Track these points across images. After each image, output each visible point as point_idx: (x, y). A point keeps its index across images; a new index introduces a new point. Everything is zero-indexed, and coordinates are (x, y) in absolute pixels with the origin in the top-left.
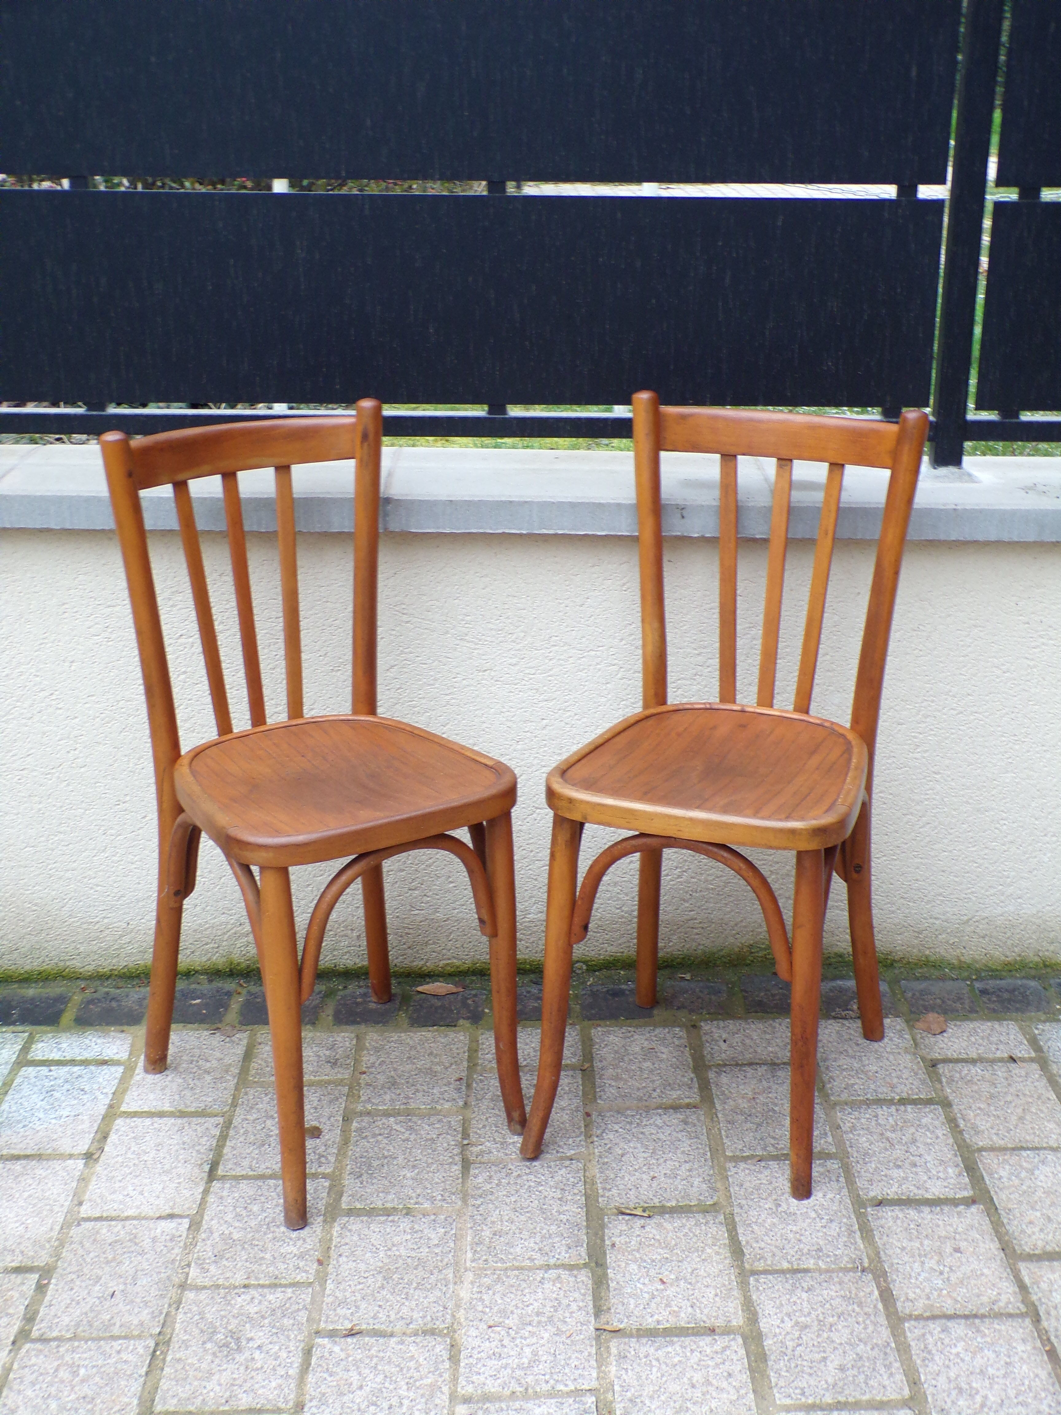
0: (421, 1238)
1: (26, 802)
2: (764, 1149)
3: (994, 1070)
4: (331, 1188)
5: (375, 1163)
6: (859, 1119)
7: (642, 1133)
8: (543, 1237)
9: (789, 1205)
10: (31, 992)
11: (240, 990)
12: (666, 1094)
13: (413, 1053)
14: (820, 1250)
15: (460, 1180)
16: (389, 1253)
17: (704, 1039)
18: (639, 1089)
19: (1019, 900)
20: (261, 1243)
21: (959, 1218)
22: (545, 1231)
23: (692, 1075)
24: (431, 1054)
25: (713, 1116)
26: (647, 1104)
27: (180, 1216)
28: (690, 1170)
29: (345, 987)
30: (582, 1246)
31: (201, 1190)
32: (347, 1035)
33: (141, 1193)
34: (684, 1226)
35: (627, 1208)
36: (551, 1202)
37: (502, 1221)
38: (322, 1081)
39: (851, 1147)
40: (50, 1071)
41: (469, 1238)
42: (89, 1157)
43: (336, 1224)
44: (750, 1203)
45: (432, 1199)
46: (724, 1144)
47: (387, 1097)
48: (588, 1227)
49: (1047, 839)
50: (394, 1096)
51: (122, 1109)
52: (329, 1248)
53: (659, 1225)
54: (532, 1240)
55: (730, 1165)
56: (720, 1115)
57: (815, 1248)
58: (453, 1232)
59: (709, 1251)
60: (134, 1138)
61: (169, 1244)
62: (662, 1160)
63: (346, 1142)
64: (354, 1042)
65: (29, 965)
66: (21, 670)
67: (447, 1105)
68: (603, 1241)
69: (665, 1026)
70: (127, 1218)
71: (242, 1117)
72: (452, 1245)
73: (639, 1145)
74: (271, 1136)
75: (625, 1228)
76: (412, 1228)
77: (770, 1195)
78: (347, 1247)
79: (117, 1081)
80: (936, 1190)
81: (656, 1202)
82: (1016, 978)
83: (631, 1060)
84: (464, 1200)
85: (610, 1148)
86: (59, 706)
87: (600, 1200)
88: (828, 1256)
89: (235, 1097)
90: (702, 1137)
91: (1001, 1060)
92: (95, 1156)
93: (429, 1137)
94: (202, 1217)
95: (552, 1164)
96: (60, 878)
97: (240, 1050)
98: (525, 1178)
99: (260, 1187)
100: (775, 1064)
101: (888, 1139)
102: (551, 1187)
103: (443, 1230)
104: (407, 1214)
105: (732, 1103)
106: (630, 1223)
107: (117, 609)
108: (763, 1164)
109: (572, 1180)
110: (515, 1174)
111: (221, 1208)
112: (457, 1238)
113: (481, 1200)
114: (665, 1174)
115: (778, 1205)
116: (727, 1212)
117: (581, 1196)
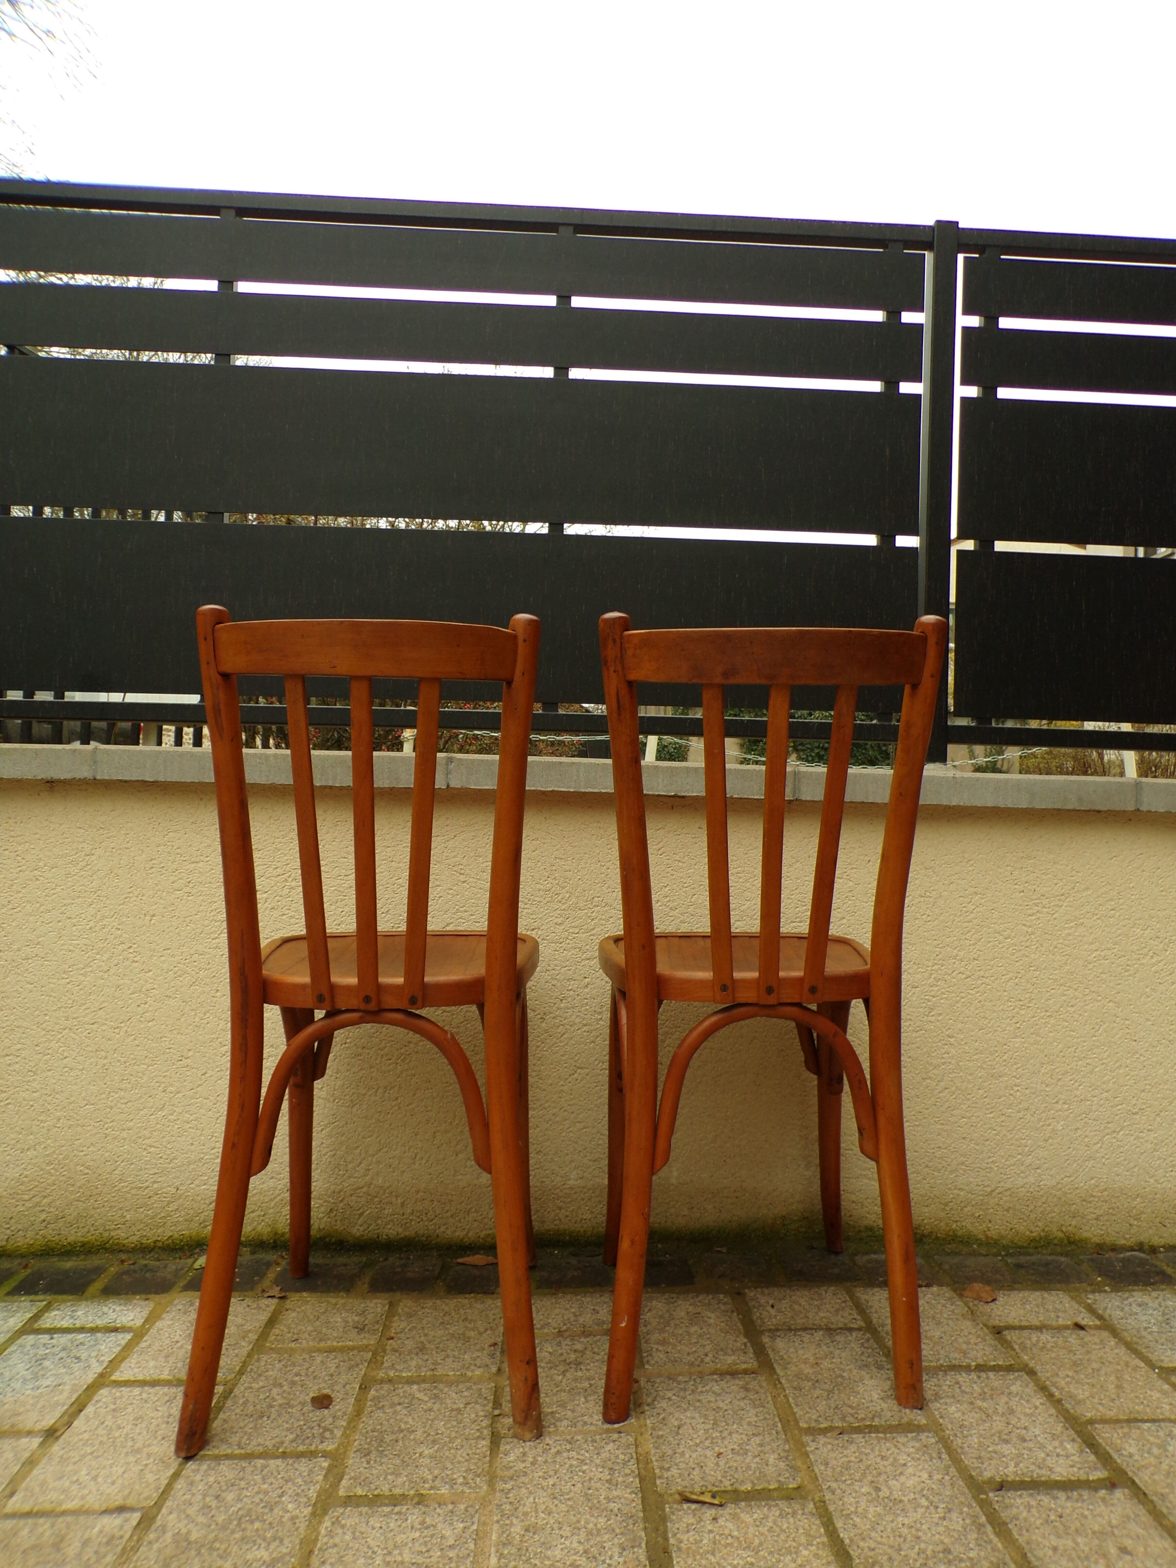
0: (432, 1536)
1: (92, 1057)
2: (843, 1419)
3: (1064, 1337)
4: (329, 1470)
5: (388, 1438)
6: (940, 1386)
7: (699, 1401)
8: (590, 1533)
9: (890, 1488)
10: (68, 1264)
11: (280, 1260)
12: (720, 1360)
13: (447, 1318)
14: (947, 1551)
15: (488, 1458)
16: (388, 1559)
17: (751, 1304)
18: (689, 1354)
19: (1038, 1171)
20: (223, 1547)
21: (1106, 1506)
22: (591, 1526)
23: (745, 1340)
24: (466, 1319)
25: (776, 1382)
26: (700, 1369)
27: (132, 1509)
28: (761, 1445)
29: (386, 1259)
30: (640, 1546)
31: (172, 1471)
32: (380, 1301)
33: (95, 1478)
34: (766, 1517)
35: (692, 1493)
36: (598, 1485)
37: (536, 1511)
38: (345, 1347)
39: (941, 1417)
40: (52, 1338)
41: (494, 1537)
42: (51, 1434)
43: (327, 1518)
44: (843, 1486)
45: (453, 1482)
46: (794, 1414)
47: (413, 1363)
48: (645, 1519)
49: (1059, 1106)
50: (421, 1363)
51: (113, 1378)
52: (311, 1552)
53: (735, 1517)
54: (575, 1538)
55: (807, 1439)
56: (783, 1381)
57: (940, 1548)
58: (475, 1527)
59: (806, 1553)
60: (114, 1410)
61: (103, 1549)
62: (725, 1434)
63: (358, 1413)
64: (387, 1308)
65: (73, 1236)
66: (105, 923)
67: (478, 1372)
68: (666, 1539)
69: (708, 1293)
70: (64, 1513)
71: (246, 1385)
72: (472, 1546)
73: (697, 1415)
74: (272, 1406)
75: (692, 1521)
76: (423, 1523)
77: (864, 1475)
78: (335, 1550)
79: (119, 1348)
80: (1061, 1470)
81: (727, 1485)
82: (1044, 1254)
83: (676, 1325)
84: (491, 1484)
85: (663, 1419)
86: (136, 959)
87: (658, 1482)
88: (961, 1560)
89: (244, 1364)
90: (768, 1406)
91: (1067, 1327)
92: (59, 1433)
93: (455, 1406)
94: (160, 1509)
95: (598, 1437)
96: (116, 1138)
97: (264, 1317)
98: (565, 1454)
99: (243, 1469)
100: (830, 1329)
101: (980, 1408)
102: (597, 1466)
103: (462, 1525)
104: (418, 1503)
105: (794, 1368)
106: (698, 1513)
107: (201, 865)
108: (846, 1437)
109: (622, 1457)
110: (553, 1450)
111: (187, 1497)
112: (479, 1537)
113: (512, 1483)
114: (733, 1450)
115: (878, 1489)
116: (817, 1499)
117: (634, 1477)
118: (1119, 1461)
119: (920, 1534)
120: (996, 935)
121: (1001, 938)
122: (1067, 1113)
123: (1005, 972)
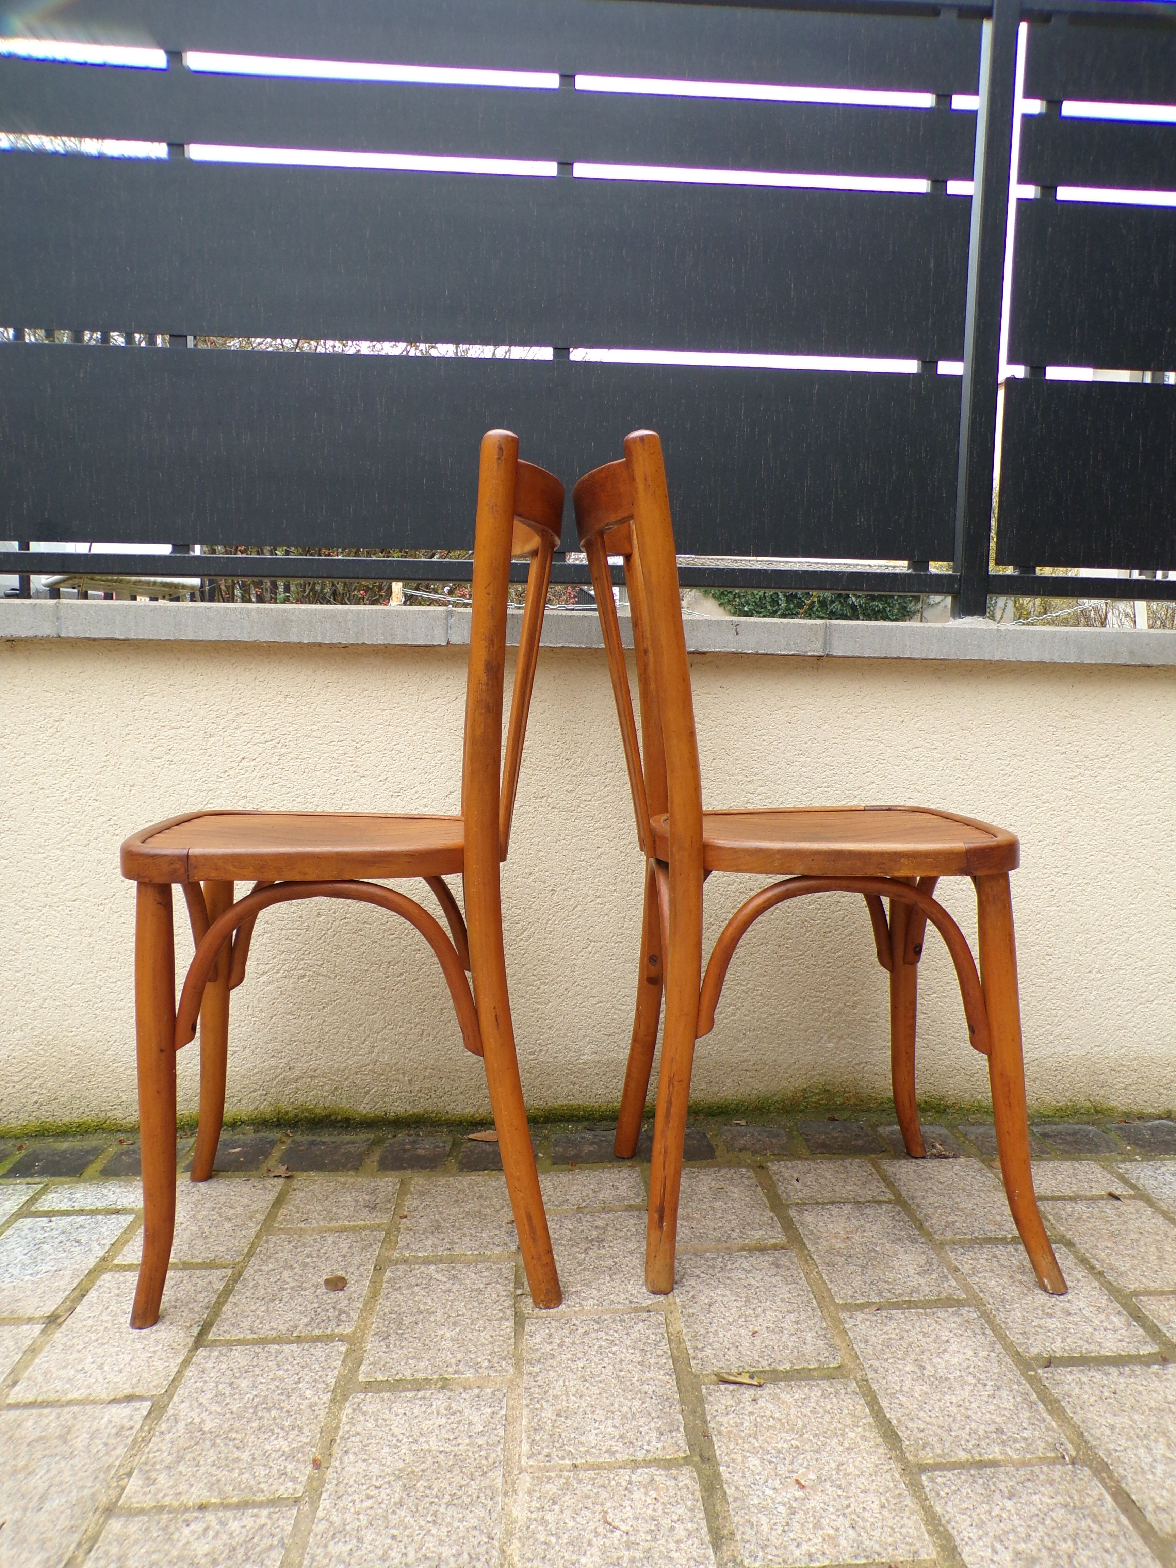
0: (459, 1422)
1: (76, 935)
2: (880, 1294)
3: (1098, 1207)
4: (347, 1354)
5: (407, 1320)
6: (978, 1260)
7: (729, 1278)
8: (624, 1417)
9: (934, 1366)
10: (65, 1145)
11: (284, 1139)
12: (747, 1235)
13: (461, 1196)
14: (1000, 1431)
15: (513, 1340)
16: (414, 1447)
17: (775, 1178)
18: (715, 1229)
19: (1068, 1041)
20: (239, 1436)
21: (1161, 1381)
22: (625, 1409)
23: (772, 1214)
24: (481, 1197)
25: (807, 1258)
26: (728, 1245)
27: (141, 1398)
28: (797, 1323)
29: (395, 1136)
30: (678, 1430)
31: (182, 1358)
32: (391, 1179)
33: (101, 1367)
34: (808, 1398)
35: (729, 1374)
36: (630, 1367)
37: (567, 1395)
38: (357, 1226)
39: (981, 1291)
40: (51, 1221)
41: (525, 1422)
42: (53, 1320)
43: (347, 1404)
44: (885, 1365)
45: (477, 1367)
46: (829, 1290)
47: (430, 1242)
48: (682, 1401)
50: (436, 1241)
51: (116, 1262)
52: (333, 1441)
53: (775, 1398)
54: (610, 1422)
55: (844, 1315)
56: (815, 1257)
57: (992, 1428)
58: (503, 1412)
59: (852, 1435)
60: (118, 1295)
61: (112, 1441)
62: (759, 1310)
63: (375, 1294)
64: (398, 1186)
65: (67, 1117)
66: (81, 793)
67: (497, 1251)
68: (705, 1422)
69: (730, 1168)
70: (69, 1403)
71: (256, 1268)
72: (501, 1432)
73: (728, 1293)
74: (284, 1289)
75: (730, 1402)
76: (449, 1408)
77: (906, 1353)
78: (358, 1438)
79: (121, 1231)
80: (1110, 1346)
81: (764, 1365)
82: (1070, 1123)
83: (700, 1199)
84: (518, 1366)
85: (693, 1297)
86: (116, 832)
87: (692, 1363)
88: (1016, 1441)
89: (253, 1246)
90: (801, 1282)
91: (1101, 1197)
92: (60, 1320)
93: (475, 1287)
94: (171, 1398)
95: (626, 1317)
96: (106, 1018)
97: (271, 1197)
98: (593, 1335)
99: (257, 1355)
100: (859, 1202)
101: (1020, 1282)
102: (627, 1347)
103: (489, 1410)
104: (443, 1388)
105: (825, 1243)
106: (737, 1395)
107: (181, 730)
108: (884, 1313)
109: (653, 1337)
110: (581, 1331)
111: (199, 1385)
112: (508, 1422)
113: (540, 1366)
114: (767, 1328)
115: (922, 1368)
116: (859, 1378)
117: (667, 1359)
118: (1168, 1334)
119: (970, 1413)
120: (1034, 799)
121: (1039, 803)
122: (1099, 983)
123: (1041, 838)
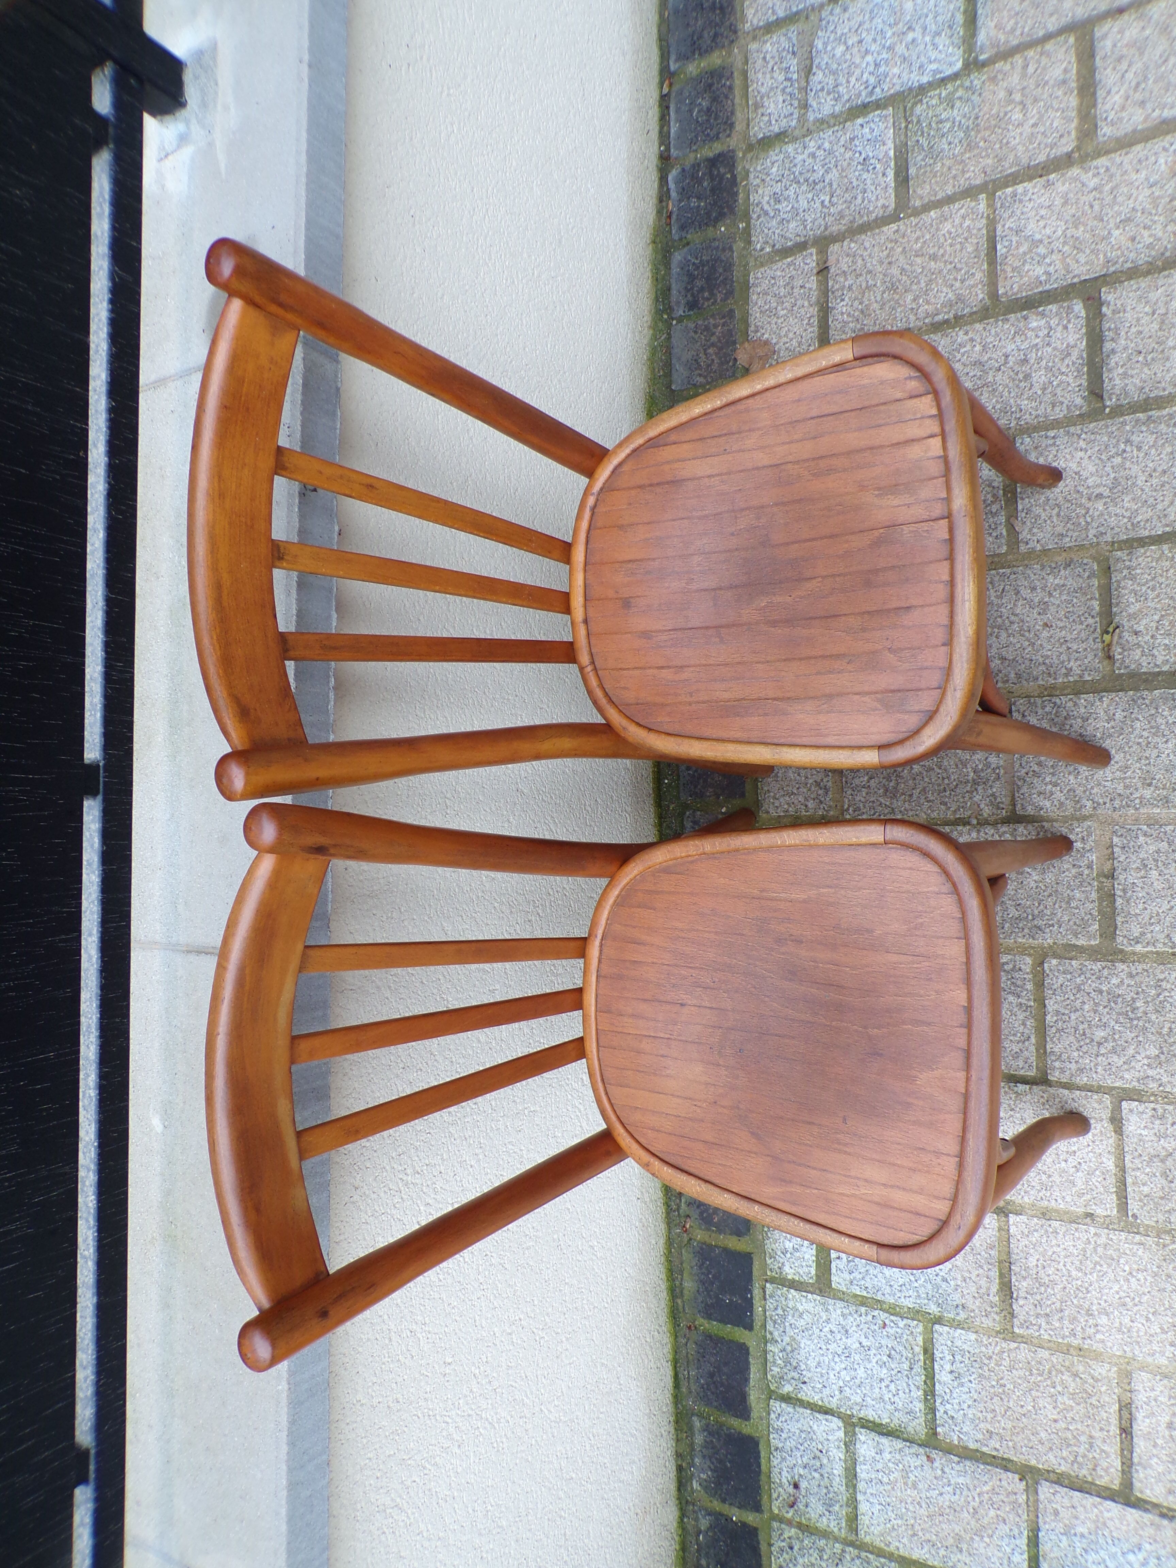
0: (1156, 860)
3: (841, 289)
4: (1061, 957)
21: (1124, 311)
28: (1033, 589)
31: (1064, 1091)
34: (1134, 592)
41: (1157, 811)
43: (1130, 949)
44: (1094, 525)
48: (1137, 690)
53: (1134, 617)
55: (1023, 548)
58: (1144, 827)
70: (1120, 1166)
72: (1170, 828)
76: (1138, 870)
77: (1079, 505)
80: (1073, 338)
81: (1092, 621)
87: (1087, 678)
91: (823, 282)
99: (1060, 1030)
103: (1142, 838)
104: (1110, 876)
106: (1127, 646)
108: (1022, 514)
111: (1099, 1070)
113: (1084, 801)
115: (1099, 496)
116: (1109, 548)
117: (1080, 699)
118: (1056, 286)
119: (1160, 469)
